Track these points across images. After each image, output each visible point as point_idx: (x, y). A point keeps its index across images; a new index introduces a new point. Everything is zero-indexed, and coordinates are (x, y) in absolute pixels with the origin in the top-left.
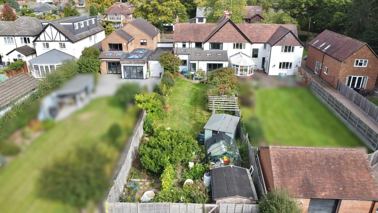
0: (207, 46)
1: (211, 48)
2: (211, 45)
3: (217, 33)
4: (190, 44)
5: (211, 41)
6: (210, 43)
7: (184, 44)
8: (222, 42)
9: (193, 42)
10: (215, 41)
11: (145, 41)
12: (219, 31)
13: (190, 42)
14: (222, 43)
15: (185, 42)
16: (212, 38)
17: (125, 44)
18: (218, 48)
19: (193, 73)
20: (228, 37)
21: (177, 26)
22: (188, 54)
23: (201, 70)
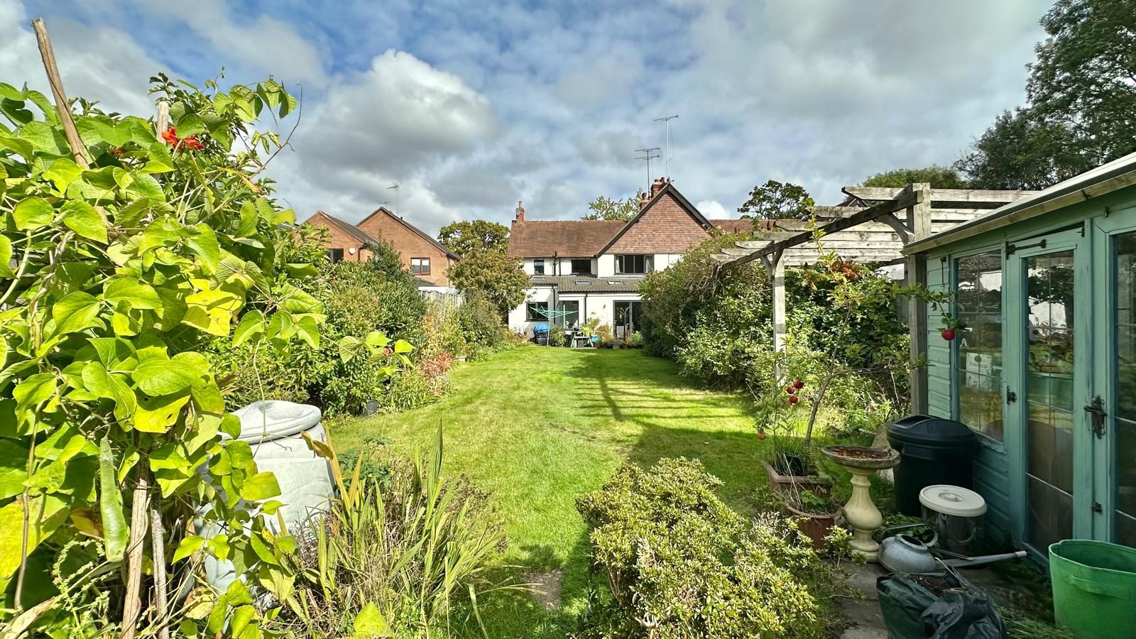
0: (606, 266)
1: (618, 271)
2: (618, 262)
3: (635, 226)
5: (618, 251)
6: (618, 257)
7: (539, 264)
8: (652, 251)
10: (631, 250)
11: (425, 263)
12: (641, 220)
15: (543, 261)
16: (621, 242)
17: (353, 250)
18: (640, 270)
19: (569, 333)
20: (668, 236)
21: (519, 227)
22: (552, 285)
23: (597, 321)
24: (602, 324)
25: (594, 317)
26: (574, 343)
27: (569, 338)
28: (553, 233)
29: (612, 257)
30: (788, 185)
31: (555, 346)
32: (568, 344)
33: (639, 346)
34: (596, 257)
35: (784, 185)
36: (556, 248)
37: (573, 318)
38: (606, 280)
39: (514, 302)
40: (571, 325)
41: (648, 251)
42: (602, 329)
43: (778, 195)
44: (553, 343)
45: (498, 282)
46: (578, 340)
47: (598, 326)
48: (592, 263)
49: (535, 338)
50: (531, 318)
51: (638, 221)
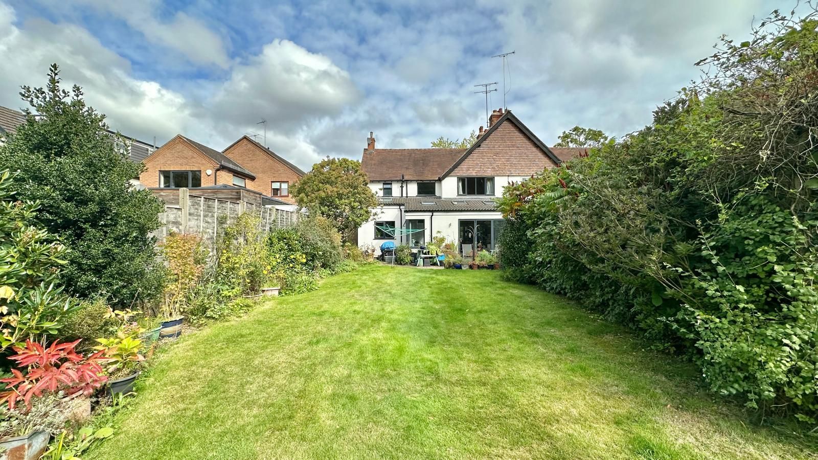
0: (449, 188)
1: (461, 192)
2: (460, 184)
3: (477, 150)
4: (404, 185)
5: (461, 174)
6: (461, 180)
7: (388, 186)
8: (493, 174)
9: (411, 181)
10: (473, 173)
11: (284, 186)
13: (403, 181)
14: (492, 179)
15: (391, 184)
16: (464, 166)
17: (209, 172)
18: (482, 191)
19: (415, 251)
20: (508, 160)
21: (370, 154)
22: (400, 205)
23: (442, 240)
24: (447, 242)
25: (439, 236)
26: (420, 261)
27: (415, 256)
28: (400, 160)
29: (456, 179)
30: (590, 130)
31: (401, 264)
32: (414, 263)
33: (491, 267)
34: (440, 180)
35: (587, 130)
36: (403, 171)
37: (419, 236)
38: (451, 201)
39: (358, 220)
40: (417, 242)
41: (488, 173)
42: (447, 247)
43: (582, 138)
44: (399, 261)
45: (340, 199)
46: (424, 259)
47: (444, 244)
48: (437, 185)
49: (382, 255)
50: (379, 237)
51: (480, 146)
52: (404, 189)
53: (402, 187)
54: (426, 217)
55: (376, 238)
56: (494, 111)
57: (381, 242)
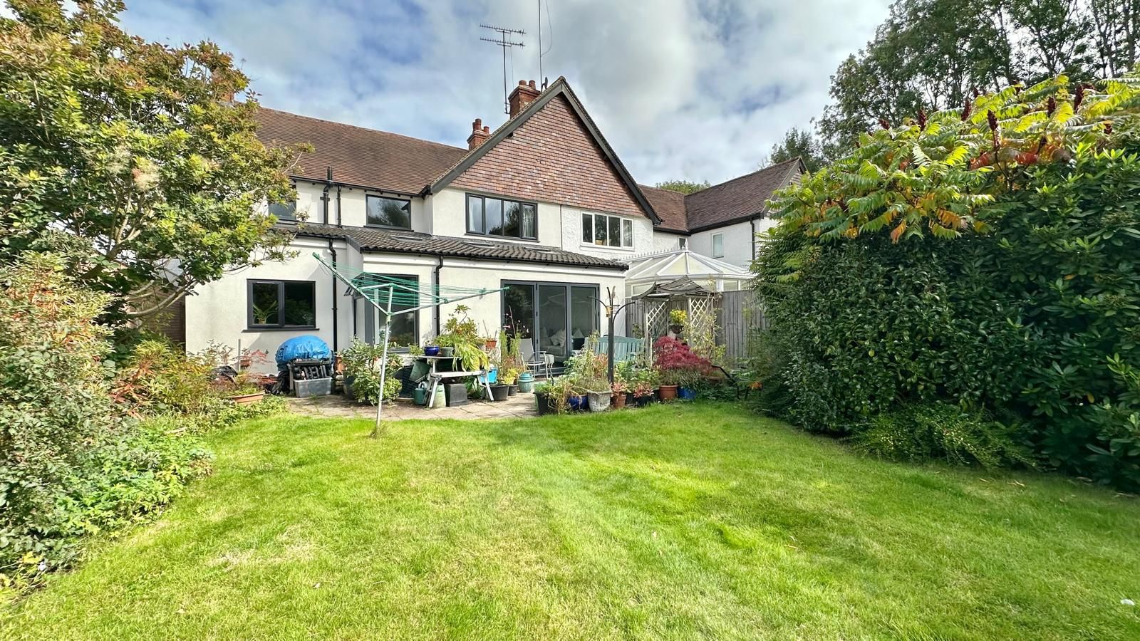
4: (332, 196)
5: (474, 186)
8: (535, 196)
9: (352, 187)
13: (330, 186)
14: (533, 207)
20: (560, 174)
22: (331, 239)
23: (470, 329)
26: (438, 392)
29: (462, 196)
34: (426, 193)
36: (330, 161)
41: (527, 193)
46: (447, 383)
48: (415, 203)
50: (264, 323)
51: (511, 135)
52: (332, 205)
53: (325, 199)
54: (422, 269)
55: (251, 328)
56: (521, 83)
57: (276, 340)
